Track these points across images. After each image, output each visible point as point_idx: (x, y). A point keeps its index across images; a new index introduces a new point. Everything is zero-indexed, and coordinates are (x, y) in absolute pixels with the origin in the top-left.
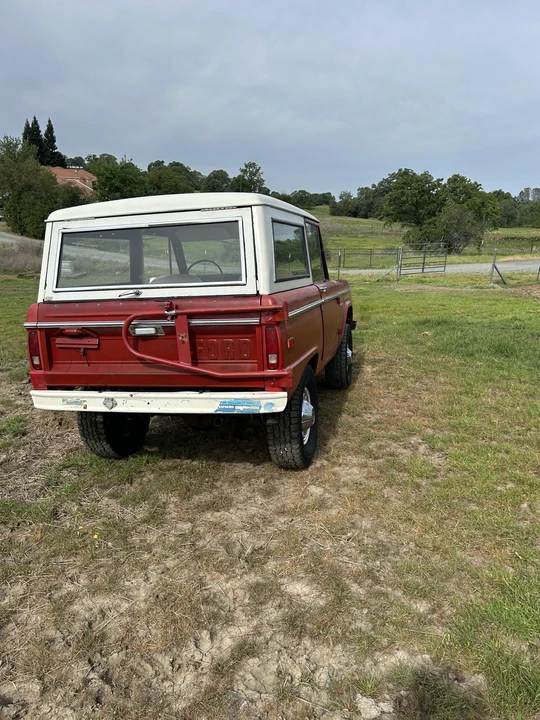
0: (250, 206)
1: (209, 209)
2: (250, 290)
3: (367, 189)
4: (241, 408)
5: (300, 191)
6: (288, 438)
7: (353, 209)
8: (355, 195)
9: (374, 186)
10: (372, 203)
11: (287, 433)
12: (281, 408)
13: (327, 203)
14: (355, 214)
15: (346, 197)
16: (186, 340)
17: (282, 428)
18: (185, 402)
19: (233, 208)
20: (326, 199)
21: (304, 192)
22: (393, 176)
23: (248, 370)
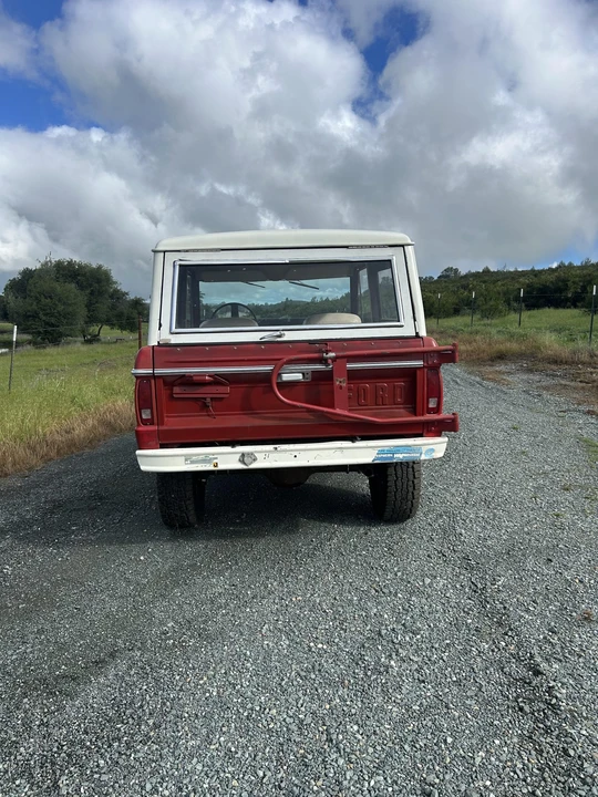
0: (403, 246)
1: (358, 247)
2: (408, 331)
4: (401, 456)
12: (440, 454)
16: (344, 385)
18: (338, 452)
19: (384, 246)
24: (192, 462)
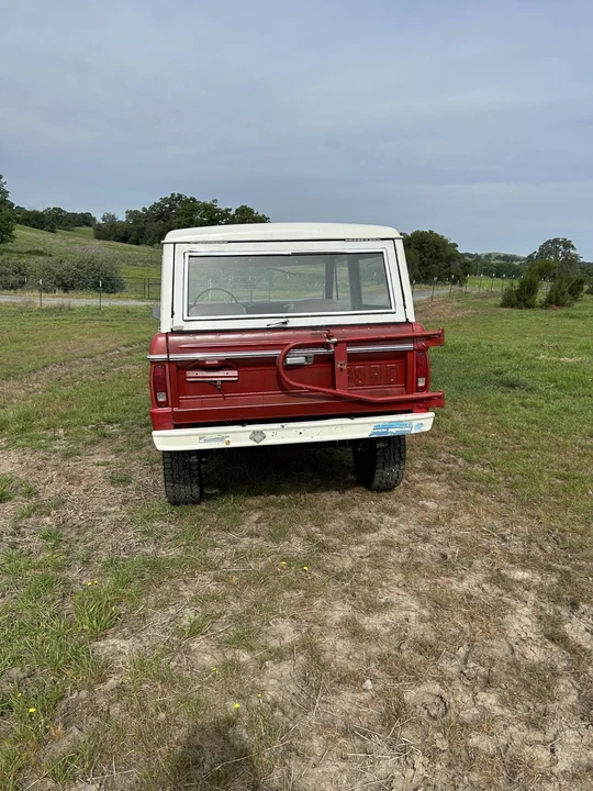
0: (393, 239)
1: (353, 240)
2: (399, 317)
3: (136, 212)
4: (394, 430)
5: (54, 209)
6: (397, 459)
7: (122, 234)
8: (122, 217)
9: (144, 209)
10: (143, 229)
11: (397, 455)
12: (427, 428)
13: (89, 225)
14: (124, 240)
15: (110, 219)
16: (344, 367)
17: (392, 450)
18: (339, 429)
19: (377, 240)
20: (86, 220)
21: (60, 210)
22: (165, 200)
23: (395, 394)
24: (206, 441)
